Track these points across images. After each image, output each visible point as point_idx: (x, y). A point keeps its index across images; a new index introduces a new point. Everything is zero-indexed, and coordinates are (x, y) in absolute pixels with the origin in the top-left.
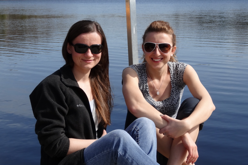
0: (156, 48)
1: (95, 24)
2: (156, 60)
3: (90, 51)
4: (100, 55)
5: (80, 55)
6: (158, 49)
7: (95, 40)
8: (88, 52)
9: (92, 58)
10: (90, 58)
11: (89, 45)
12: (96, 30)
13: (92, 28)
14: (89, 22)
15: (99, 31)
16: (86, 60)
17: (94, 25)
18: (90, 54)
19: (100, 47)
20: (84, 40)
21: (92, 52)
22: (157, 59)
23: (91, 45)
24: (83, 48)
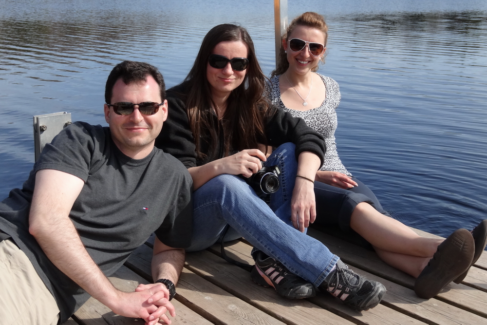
0: (305, 47)
1: (241, 30)
2: (302, 62)
3: (230, 65)
4: (244, 72)
5: (216, 70)
6: (308, 49)
7: (238, 51)
8: (227, 67)
9: (233, 77)
10: (229, 75)
11: (229, 58)
12: (240, 38)
13: (235, 35)
14: (232, 27)
15: (245, 40)
16: (224, 79)
17: (238, 30)
18: (230, 70)
19: (245, 61)
20: (223, 50)
21: (234, 68)
22: (304, 61)
23: (232, 58)
24: (221, 62)
